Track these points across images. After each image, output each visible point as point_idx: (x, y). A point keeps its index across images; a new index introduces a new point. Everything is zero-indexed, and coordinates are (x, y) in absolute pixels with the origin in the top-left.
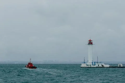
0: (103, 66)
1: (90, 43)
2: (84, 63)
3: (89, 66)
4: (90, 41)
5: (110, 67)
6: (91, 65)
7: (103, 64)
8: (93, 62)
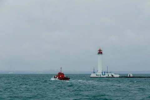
0: (113, 76)
1: (100, 52)
2: (94, 73)
3: (99, 76)
4: (100, 50)
5: (119, 77)
6: (100, 75)
7: (113, 74)
8: (102, 72)
